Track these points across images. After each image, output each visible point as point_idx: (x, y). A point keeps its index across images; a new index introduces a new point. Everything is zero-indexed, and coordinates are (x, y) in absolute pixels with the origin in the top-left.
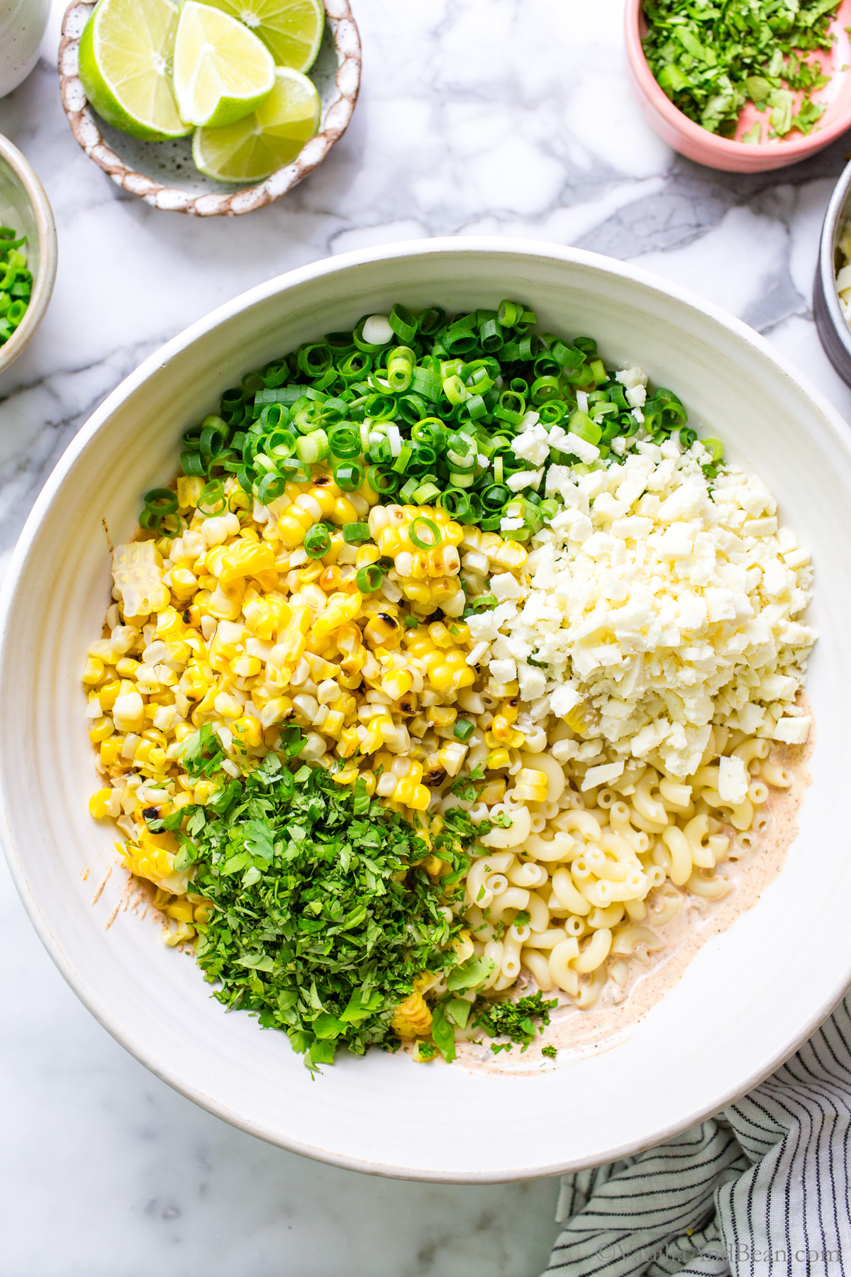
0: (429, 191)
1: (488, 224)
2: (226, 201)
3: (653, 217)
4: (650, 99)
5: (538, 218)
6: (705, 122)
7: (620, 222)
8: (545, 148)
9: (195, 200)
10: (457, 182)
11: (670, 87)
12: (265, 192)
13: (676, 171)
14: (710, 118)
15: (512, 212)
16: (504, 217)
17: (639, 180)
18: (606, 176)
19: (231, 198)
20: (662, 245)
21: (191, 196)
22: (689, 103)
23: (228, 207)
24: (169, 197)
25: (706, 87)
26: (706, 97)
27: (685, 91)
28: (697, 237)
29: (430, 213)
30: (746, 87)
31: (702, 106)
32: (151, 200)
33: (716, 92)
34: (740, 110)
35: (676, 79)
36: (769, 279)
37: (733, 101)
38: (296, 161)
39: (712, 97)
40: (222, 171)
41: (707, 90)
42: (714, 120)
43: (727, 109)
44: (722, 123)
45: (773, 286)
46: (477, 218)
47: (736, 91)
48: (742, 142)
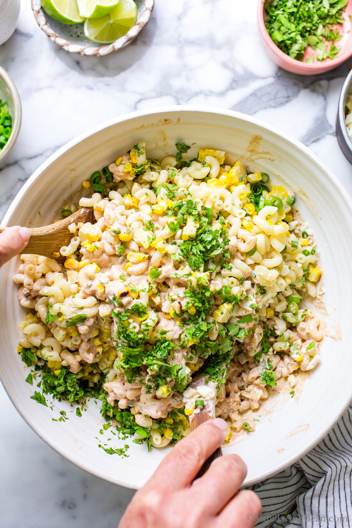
0: (177, 83)
1: (201, 97)
2: (97, 50)
3: (270, 94)
4: (268, 45)
5: (222, 94)
6: (291, 54)
7: (256, 96)
8: (225, 65)
9: (84, 49)
10: (188, 79)
11: (276, 40)
12: (113, 47)
13: (279, 74)
14: (293, 53)
15: (211, 92)
16: (208, 94)
17: (264, 78)
18: (250, 77)
19: (99, 49)
20: (273, 105)
21: (83, 47)
22: (284, 47)
23: (97, 52)
24: (74, 48)
25: (291, 40)
26: (291, 44)
27: (283, 41)
28: (288, 102)
29: (177, 92)
30: (308, 39)
31: (289, 48)
32: (66, 48)
33: (295, 42)
34: (305, 49)
35: (279, 37)
36: (317, 119)
37: (302, 46)
38: (127, 35)
39: (294, 44)
40: (96, 38)
41: (292, 41)
42: (295, 53)
43: (300, 49)
44: (298, 55)
45: (319, 122)
46: (197, 94)
47: (304, 41)
48: (306, 62)
